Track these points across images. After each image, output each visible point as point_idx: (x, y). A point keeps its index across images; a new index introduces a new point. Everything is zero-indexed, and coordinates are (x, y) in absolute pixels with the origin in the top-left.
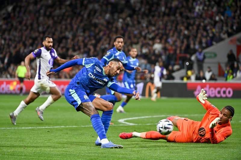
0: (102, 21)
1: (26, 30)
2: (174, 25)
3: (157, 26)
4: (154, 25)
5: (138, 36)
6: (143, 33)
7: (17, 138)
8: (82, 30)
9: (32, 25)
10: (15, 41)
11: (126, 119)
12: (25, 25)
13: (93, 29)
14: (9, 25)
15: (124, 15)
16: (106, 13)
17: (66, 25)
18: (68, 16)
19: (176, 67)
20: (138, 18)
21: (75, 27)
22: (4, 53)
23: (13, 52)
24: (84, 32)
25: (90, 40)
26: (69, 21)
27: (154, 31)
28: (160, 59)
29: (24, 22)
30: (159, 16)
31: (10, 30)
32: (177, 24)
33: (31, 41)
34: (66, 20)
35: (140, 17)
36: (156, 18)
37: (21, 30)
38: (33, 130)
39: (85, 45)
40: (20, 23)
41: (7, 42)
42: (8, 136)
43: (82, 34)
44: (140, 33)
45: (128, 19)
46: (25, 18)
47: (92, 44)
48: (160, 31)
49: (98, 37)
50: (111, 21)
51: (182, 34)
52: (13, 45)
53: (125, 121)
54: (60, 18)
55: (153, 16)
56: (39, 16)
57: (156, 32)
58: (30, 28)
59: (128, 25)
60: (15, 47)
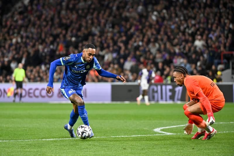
0: (134, 15)
1: (45, 26)
2: (217, 18)
3: (198, 20)
4: (194, 18)
5: (176, 31)
6: (182, 28)
7: (37, 151)
8: (111, 25)
9: (52, 19)
10: (33, 38)
11: (162, 128)
12: (45, 20)
13: (123, 23)
14: (26, 20)
15: (159, 8)
16: (138, 5)
17: (92, 19)
18: (94, 9)
19: (220, 67)
20: (175, 10)
21: (103, 21)
22: (21, 53)
23: (31, 51)
24: (113, 27)
25: (121, 36)
26: (95, 15)
27: (194, 25)
28: (201, 58)
29: (44, 17)
30: (200, 8)
31: (27, 27)
32: (220, 17)
33: (51, 39)
34: (92, 14)
35: (177, 9)
36: (196, 10)
37: (40, 26)
38: (55, 141)
39: (115, 43)
40: (39, 17)
41: (24, 40)
42: (26, 150)
43: (111, 30)
44: (179, 28)
45: (164, 11)
46: (44, 12)
47: (122, 42)
48: (201, 25)
49: (129, 33)
50: (145, 14)
51: (226, 28)
52: (31, 44)
53: (161, 130)
54: (86, 11)
55: (193, 8)
56: (61, 9)
57: (197, 26)
58: (50, 23)
59: (164, 18)
60: (34, 46)
